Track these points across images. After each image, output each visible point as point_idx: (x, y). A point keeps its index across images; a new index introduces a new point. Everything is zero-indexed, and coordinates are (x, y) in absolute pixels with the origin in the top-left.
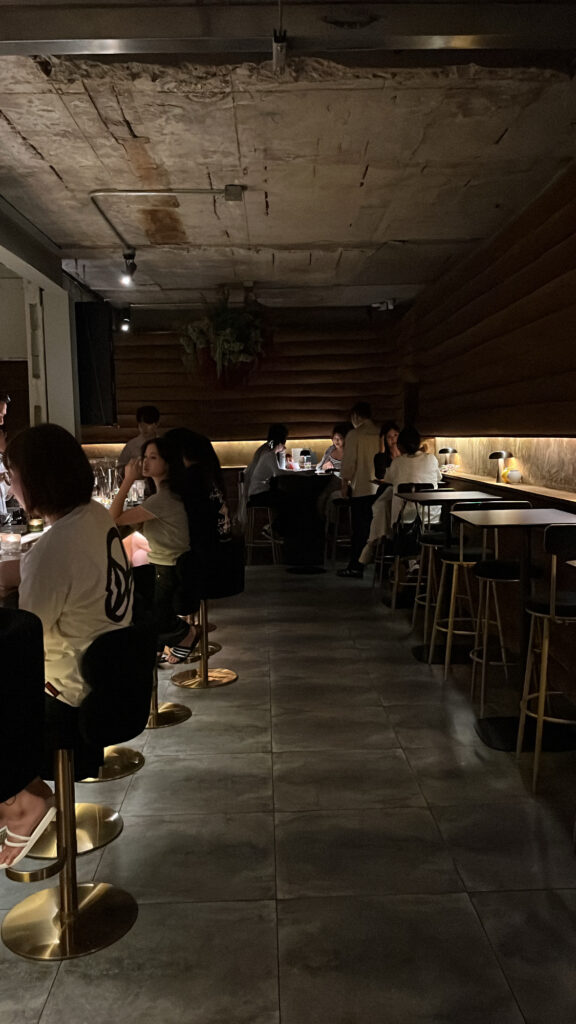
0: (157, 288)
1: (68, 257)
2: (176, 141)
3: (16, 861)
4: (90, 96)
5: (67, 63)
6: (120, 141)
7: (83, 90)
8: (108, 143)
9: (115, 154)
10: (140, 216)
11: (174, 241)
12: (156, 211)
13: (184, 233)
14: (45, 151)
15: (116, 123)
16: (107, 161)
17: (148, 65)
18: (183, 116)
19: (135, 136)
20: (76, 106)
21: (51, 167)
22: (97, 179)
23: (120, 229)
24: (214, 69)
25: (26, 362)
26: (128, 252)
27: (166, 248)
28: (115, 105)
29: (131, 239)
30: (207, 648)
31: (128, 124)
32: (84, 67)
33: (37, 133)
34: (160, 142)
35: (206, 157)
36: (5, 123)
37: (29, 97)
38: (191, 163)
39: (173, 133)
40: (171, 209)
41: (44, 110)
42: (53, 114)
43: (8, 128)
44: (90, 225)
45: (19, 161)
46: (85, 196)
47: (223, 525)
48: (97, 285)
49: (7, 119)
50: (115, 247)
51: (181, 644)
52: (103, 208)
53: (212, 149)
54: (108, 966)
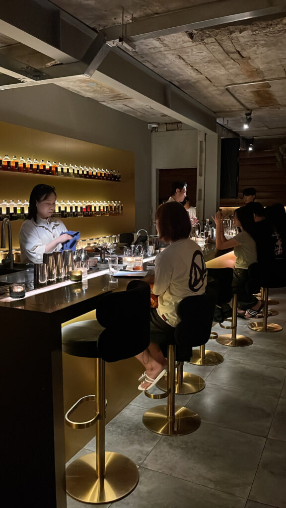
0: (266, 128)
1: (219, 117)
2: (264, 56)
3: (148, 388)
4: (218, 43)
5: (200, 32)
6: (236, 61)
7: (215, 41)
8: (230, 63)
9: (235, 67)
10: (251, 94)
11: (271, 105)
12: (260, 91)
13: (275, 100)
14: (202, 70)
15: (233, 53)
16: (231, 71)
17: (238, 26)
18: (265, 44)
19: (243, 57)
20: (213, 48)
21: (206, 77)
22: (228, 79)
23: (243, 101)
24: (270, 22)
25: (197, 168)
26: (249, 112)
27: (268, 108)
28: (231, 45)
29: (249, 106)
30: (267, 313)
31: (239, 52)
32: (207, 32)
33: (197, 63)
34: (256, 58)
35: (280, 61)
36: (182, 61)
37: (191, 48)
38: (273, 66)
39: (262, 53)
40: (267, 89)
41: (198, 53)
42: (202, 54)
43: (184, 63)
44: (228, 101)
45: (191, 76)
46: (223, 88)
47: (278, 250)
48: (235, 129)
49: (183, 59)
50: (241, 110)
51: (253, 308)
52: (232, 92)
53: (284, 57)
54: (181, 443)
